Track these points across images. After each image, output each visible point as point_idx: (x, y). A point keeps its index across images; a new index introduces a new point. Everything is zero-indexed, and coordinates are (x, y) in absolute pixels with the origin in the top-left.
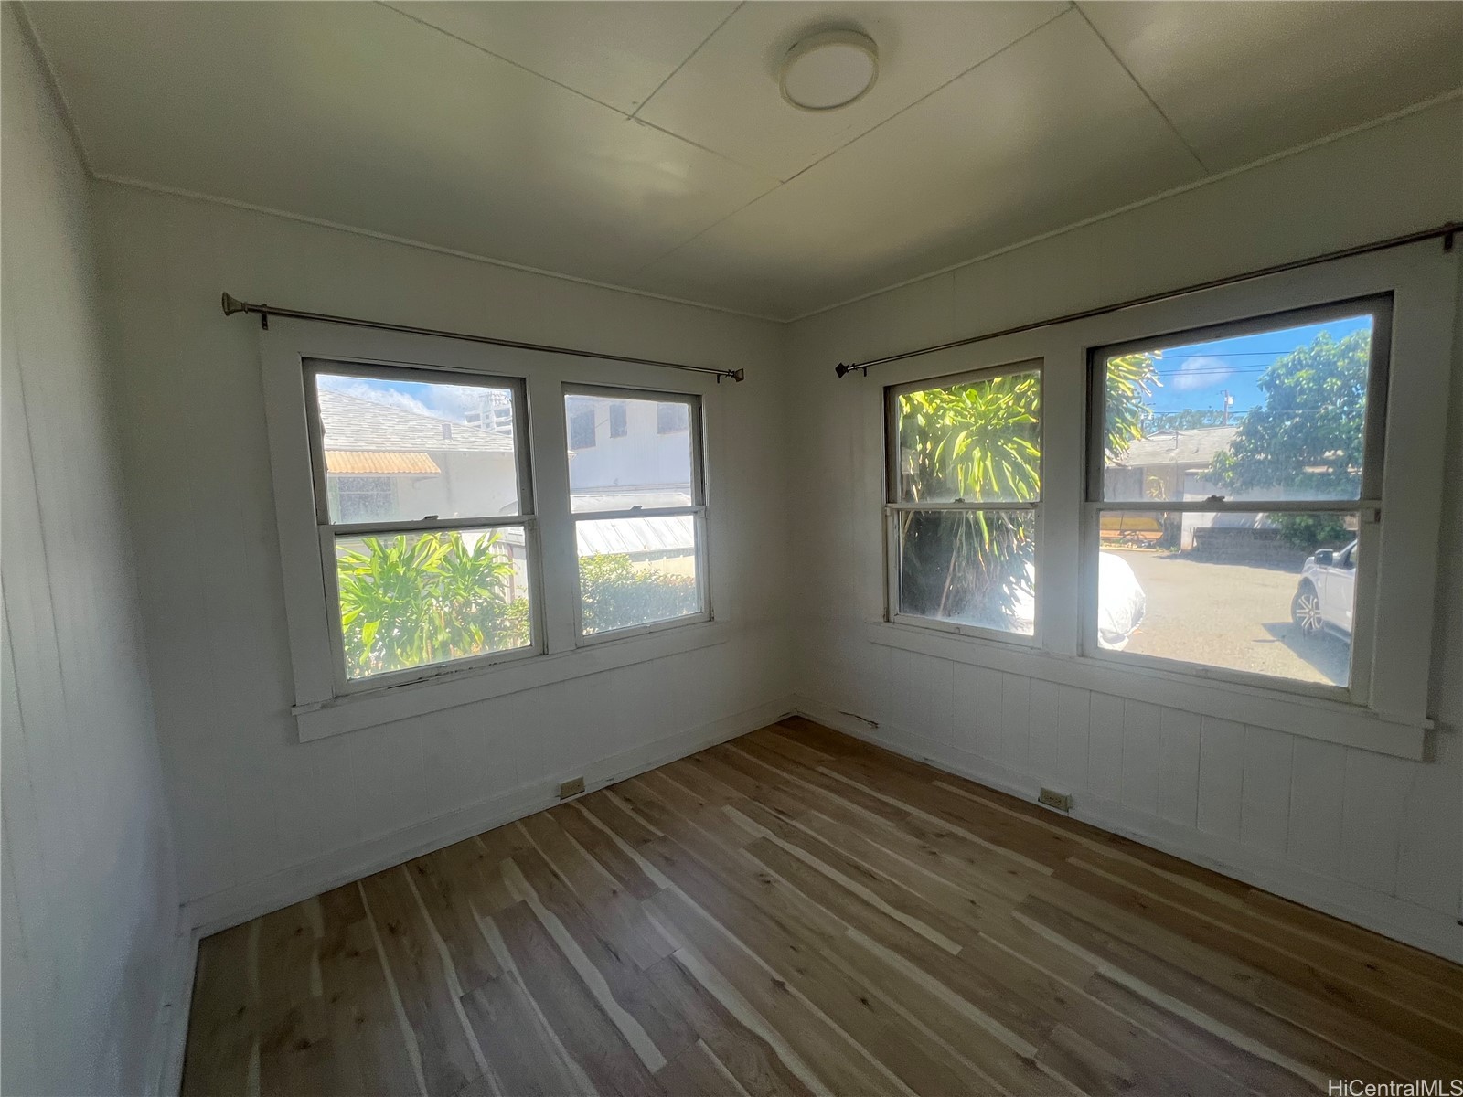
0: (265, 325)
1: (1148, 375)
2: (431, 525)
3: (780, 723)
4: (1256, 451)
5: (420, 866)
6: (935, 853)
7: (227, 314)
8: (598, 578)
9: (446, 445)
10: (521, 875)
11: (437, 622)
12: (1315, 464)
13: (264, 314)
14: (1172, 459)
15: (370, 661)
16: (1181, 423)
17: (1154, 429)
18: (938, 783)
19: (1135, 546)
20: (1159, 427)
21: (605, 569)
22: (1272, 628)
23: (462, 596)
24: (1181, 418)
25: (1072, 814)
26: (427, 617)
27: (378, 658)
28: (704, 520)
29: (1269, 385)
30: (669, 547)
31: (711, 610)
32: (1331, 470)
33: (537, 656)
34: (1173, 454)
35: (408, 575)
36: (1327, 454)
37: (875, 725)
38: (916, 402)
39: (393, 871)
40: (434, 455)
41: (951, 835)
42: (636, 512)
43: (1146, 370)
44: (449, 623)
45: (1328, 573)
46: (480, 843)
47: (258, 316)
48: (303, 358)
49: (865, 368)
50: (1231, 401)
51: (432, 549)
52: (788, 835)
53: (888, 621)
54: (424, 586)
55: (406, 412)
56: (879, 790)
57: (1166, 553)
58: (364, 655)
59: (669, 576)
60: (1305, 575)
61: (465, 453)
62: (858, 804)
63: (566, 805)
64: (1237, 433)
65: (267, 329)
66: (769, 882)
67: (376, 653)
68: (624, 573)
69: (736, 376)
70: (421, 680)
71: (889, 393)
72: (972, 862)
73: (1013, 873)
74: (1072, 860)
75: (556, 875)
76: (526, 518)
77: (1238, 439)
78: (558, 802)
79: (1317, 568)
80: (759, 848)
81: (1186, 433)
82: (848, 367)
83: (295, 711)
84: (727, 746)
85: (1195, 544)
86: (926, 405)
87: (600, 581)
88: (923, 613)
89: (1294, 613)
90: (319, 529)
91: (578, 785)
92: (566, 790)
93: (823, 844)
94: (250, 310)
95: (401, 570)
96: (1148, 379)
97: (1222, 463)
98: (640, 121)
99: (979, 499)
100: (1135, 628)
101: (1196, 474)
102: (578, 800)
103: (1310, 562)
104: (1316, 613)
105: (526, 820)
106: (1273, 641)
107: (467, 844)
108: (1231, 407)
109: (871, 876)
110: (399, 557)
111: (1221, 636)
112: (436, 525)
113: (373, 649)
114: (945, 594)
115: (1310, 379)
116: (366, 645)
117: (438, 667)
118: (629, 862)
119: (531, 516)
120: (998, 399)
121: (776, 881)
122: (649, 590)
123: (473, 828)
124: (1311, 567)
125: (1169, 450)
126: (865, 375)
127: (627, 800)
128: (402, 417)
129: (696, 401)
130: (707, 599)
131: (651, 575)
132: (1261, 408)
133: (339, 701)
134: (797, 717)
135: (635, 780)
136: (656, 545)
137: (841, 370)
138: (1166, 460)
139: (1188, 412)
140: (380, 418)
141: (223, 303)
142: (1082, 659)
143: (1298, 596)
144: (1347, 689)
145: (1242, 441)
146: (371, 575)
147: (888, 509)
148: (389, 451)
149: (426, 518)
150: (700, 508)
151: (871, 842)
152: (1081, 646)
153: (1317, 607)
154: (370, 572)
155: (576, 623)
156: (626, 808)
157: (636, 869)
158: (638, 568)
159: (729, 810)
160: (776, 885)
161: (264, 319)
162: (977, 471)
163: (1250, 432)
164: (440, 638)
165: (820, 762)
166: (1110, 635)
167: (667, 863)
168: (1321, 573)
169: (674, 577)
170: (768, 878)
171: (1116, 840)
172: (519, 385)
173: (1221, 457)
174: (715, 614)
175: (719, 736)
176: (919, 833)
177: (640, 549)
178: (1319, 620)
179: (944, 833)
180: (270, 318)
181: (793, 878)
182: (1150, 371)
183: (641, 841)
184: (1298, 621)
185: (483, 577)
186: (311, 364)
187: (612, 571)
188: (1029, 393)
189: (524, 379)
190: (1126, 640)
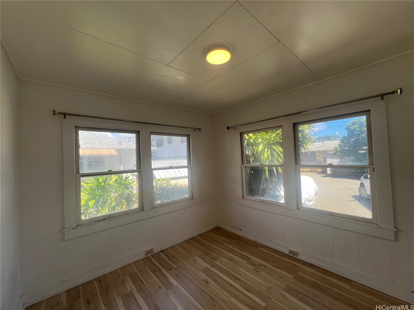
0: (65, 118)
1: (312, 128)
2: (110, 173)
3: (213, 229)
4: (345, 147)
5: (100, 280)
6: (258, 271)
7: (54, 115)
8: (161, 186)
9: (120, 147)
10: (131, 282)
11: (112, 199)
12: (361, 150)
13: (65, 115)
14: (323, 149)
15: (92, 211)
16: (325, 139)
17: (318, 140)
18: (259, 248)
19: (315, 173)
20: (319, 140)
21: (163, 183)
22: (354, 197)
23: (121, 192)
24: (325, 137)
25: (298, 257)
26: (110, 198)
27: (94, 211)
28: (191, 169)
29: (347, 129)
30: (183, 176)
31: (193, 196)
32: (365, 152)
33: (140, 211)
34: (323, 148)
35: (105, 185)
36: (364, 148)
37: (241, 230)
38: (250, 136)
39: (91, 281)
40: (116, 150)
41: (263, 265)
42: (171, 168)
43: (312, 127)
44: (116, 200)
45: (367, 181)
46: (120, 271)
47: (63, 116)
48: (75, 127)
49: (235, 127)
50: (337, 133)
51: (112, 178)
52: (214, 266)
53: (243, 198)
54: (109, 189)
55: (109, 137)
56: (242, 251)
57: (324, 175)
58: (90, 210)
59: (182, 185)
60: (362, 181)
61: (125, 149)
62: (235, 255)
63: (147, 257)
64: (339, 142)
65: (65, 119)
66: (208, 282)
67: (94, 209)
68: (169, 184)
69: (199, 129)
70: (104, 219)
71: (241, 134)
72: (269, 274)
73: (281, 277)
74: (298, 273)
75: (142, 282)
76: (138, 170)
77: (340, 144)
78: (145, 256)
79: (364, 180)
80: (206, 271)
81: (326, 142)
82: (230, 127)
83: (64, 230)
84: (197, 237)
85: (331, 173)
86: (253, 137)
87: (161, 187)
88: (253, 196)
89: (360, 193)
90: (76, 175)
91: (151, 251)
92: (148, 252)
93: (224, 268)
94: (61, 114)
95: (103, 184)
96: (312, 129)
97: (336, 150)
98: (169, 66)
99: (267, 164)
100: (316, 197)
101: (330, 153)
102: (151, 256)
103: (362, 178)
104: (366, 192)
105: (135, 263)
106: (355, 201)
107: (115, 271)
108: (338, 135)
109: (238, 279)
110: (103, 180)
111: (340, 199)
112: (112, 173)
113: (93, 208)
114: (261, 189)
115: (358, 127)
116: (91, 207)
117: (110, 215)
118: (165, 276)
119: (140, 170)
120: (271, 135)
121: (210, 282)
122: (176, 189)
123: (117, 266)
124: (363, 179)
125: (322, 146)
126: (235, 129)
127: (166, 255)
128: (108, 139)
129: (188, 136)
130: (192, 193)
131: (176, 185)
132: (345, 135)
133: (78, 227)
134: (218, 227)
135: (169, 249)
136: (179, 175)
137: (228, 128)
138: (322, 149)
139: (326, 136)
140: (101, 139)
141: (53, 112)
142: (298, 210)
143: (360, 188)
144: (372, 219)
145: (341, 144)
146: (94, 186)
147: (242, 166)
148: (103, 148)
149: (109, 171)
150: (189, 166)
151: (239, 268)
152: (298, 206)
153: (366, 191)
154: (93, 185)
155: (153, 200)
156: (166, 258)
157: (167, 279)
158: (173, 182)
159: (197, 258)
160: (210, 283)
161: (65, 116)
162: (266, 155)
163: (342, 141)
164: (113, 204)
165: (225, 242)
166: (309, 200)
167: (177, 277)
168: (366, 181)
169: (184, 185)
170: (207, 281)
171: (311, 266)
172: (138, 133)
173: (336, 148)
174: (194, 197)
175: (195, 234)
176: (253, 265)
177: (175, 176)
178: (367, 194)
179: (261, 265)
180: (66, 116)
181: (215, 281)
182: (313, 127)
183: (169, 269)
184: (361, 194)
185: (127, 185)
186: (77, 128)
187: (165, 183)
188: (280, 133)
189: (139, 131)
190: (314, 201)
